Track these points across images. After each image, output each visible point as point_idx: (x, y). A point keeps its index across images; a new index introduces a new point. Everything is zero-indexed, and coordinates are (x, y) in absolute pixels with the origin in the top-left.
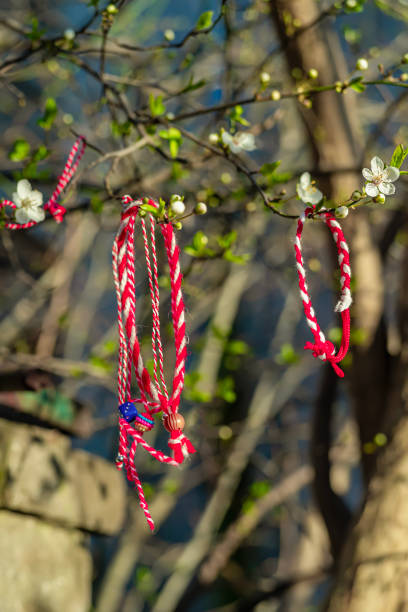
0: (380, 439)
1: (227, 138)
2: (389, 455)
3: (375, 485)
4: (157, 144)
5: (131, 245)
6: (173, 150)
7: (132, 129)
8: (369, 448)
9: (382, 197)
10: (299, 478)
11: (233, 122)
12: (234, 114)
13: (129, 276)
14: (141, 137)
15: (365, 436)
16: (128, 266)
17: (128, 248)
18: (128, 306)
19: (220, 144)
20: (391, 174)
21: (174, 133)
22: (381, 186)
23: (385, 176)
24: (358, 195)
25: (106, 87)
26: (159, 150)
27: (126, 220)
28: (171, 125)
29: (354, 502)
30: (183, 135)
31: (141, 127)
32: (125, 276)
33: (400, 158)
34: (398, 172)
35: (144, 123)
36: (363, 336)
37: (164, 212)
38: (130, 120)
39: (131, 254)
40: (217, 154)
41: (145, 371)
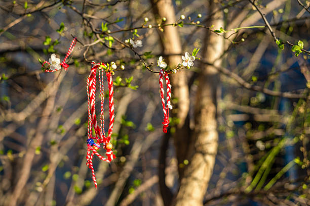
0: (186, 162)
1: (131, 42)
2: (189, 170)
3: (184, 181)
4: (104, 42)
5: (95, 80)
6: (110, 45)
7: (94, 35)
8: (181, 166)
9: (189, 67)
10: (152, 181)
11: (133, 35)
12: (134, 32)
13: (93, 91)
14: (98, 39)
15: (180, 161)
16: (93, 88)
17: (93, 81)
18: (92, 102)
19: (129, 43)
20: (192, 59)
21: (111, 38)
22: (188, 62)
23: (190, 59)
24: (180, 65)
25: (84, 19)
26: (104, 44)
27: (93, 71)
28: (109, 35)
29: (175, 190)
30: (114, 39)
31: (98, 35)
32: (92, 91)
33: (195, 53)
34: (195, 58)
35: (99, 34)
36: (181, 121)
37: (108, 68)
38: (93, 32)
39: (94, 83)
40: (127, 47)
41: (98, 127)
